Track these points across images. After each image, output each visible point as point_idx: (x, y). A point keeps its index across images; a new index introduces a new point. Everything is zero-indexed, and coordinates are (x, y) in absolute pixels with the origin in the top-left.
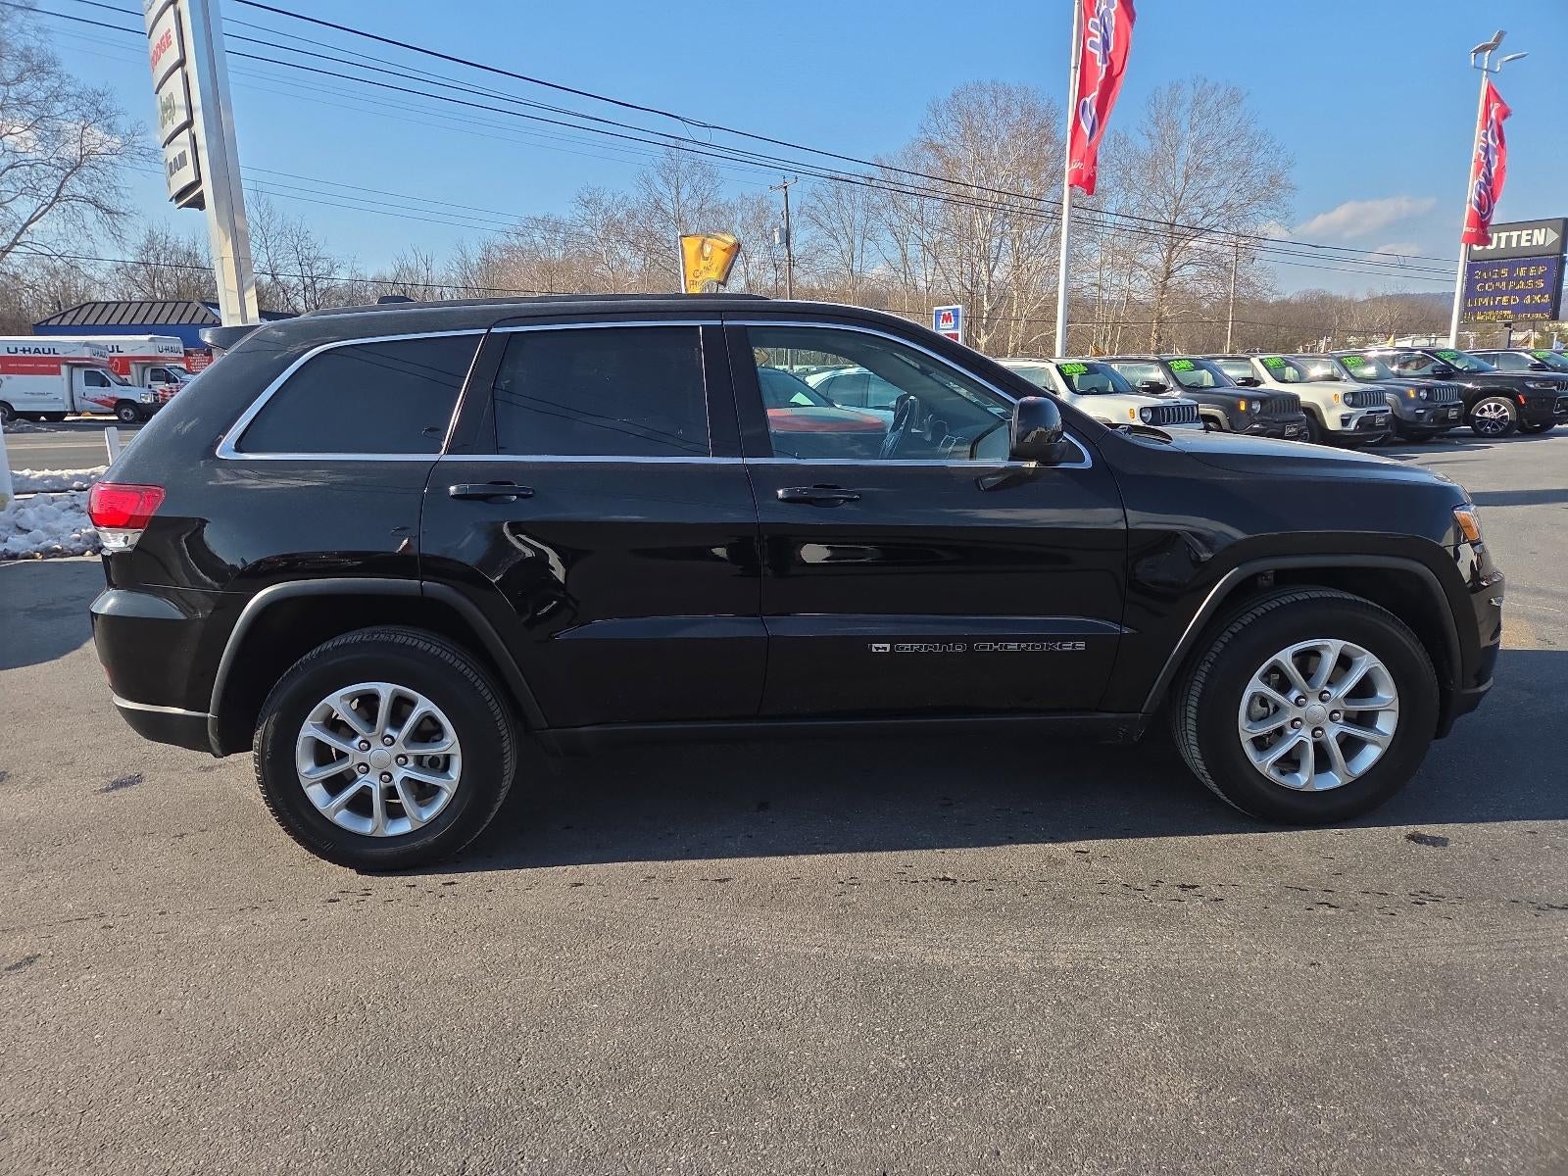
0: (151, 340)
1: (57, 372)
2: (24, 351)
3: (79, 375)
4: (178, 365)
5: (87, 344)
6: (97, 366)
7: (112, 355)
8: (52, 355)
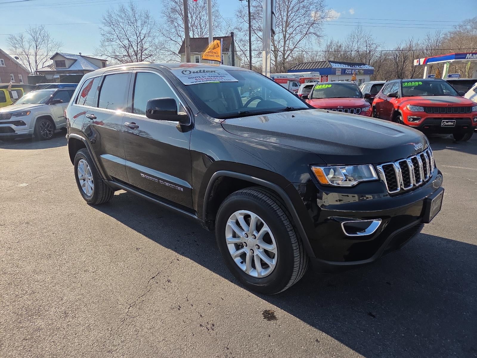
0: (311, 73)
1: (286, 83)
2: (280, 77)
3: (291, 83)
4: (317, 80)
5: (294, 75)
6: (296, 81)
7: (301, 78)
8: (286, 78)
